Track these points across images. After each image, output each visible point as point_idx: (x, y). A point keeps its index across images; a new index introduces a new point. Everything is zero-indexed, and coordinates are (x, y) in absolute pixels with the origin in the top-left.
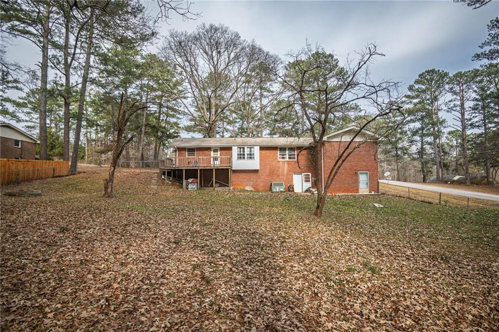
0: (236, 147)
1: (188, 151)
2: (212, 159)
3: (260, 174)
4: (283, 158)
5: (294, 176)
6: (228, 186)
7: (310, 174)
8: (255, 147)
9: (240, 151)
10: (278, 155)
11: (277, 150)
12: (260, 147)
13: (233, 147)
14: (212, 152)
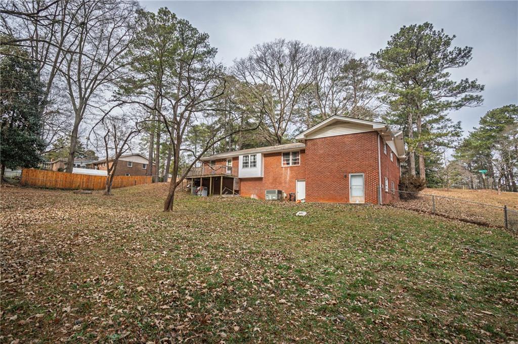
1: (212, 163)
2: (227, 169)
4: (288, 164)
5: (297, 183)
9: (246, 160)
10: (282, 161)
11: (281, 155)
13: (240, 157)
14: (227, 163)
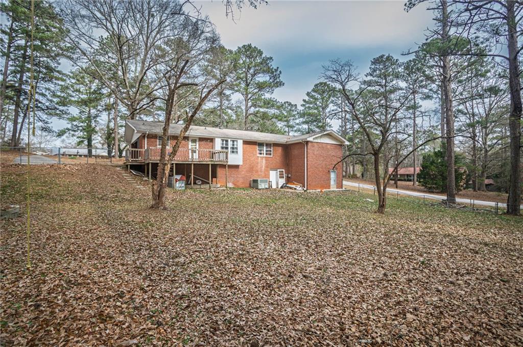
0: (220, 139)
1: (159, 140)
2: (190, 151)
3: (240, 170)
4: (261, 154)
5: (271, 172)
6: (209, 183)
7: (284, 170)
8: (239, 141)
9: (223, 144)
10: (257, 150)
11: (256, 145)
12: (243, 141)
13: (216, 139)
14: (190, 143)
